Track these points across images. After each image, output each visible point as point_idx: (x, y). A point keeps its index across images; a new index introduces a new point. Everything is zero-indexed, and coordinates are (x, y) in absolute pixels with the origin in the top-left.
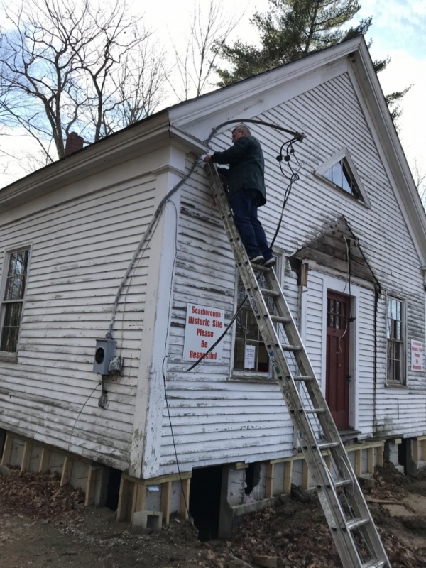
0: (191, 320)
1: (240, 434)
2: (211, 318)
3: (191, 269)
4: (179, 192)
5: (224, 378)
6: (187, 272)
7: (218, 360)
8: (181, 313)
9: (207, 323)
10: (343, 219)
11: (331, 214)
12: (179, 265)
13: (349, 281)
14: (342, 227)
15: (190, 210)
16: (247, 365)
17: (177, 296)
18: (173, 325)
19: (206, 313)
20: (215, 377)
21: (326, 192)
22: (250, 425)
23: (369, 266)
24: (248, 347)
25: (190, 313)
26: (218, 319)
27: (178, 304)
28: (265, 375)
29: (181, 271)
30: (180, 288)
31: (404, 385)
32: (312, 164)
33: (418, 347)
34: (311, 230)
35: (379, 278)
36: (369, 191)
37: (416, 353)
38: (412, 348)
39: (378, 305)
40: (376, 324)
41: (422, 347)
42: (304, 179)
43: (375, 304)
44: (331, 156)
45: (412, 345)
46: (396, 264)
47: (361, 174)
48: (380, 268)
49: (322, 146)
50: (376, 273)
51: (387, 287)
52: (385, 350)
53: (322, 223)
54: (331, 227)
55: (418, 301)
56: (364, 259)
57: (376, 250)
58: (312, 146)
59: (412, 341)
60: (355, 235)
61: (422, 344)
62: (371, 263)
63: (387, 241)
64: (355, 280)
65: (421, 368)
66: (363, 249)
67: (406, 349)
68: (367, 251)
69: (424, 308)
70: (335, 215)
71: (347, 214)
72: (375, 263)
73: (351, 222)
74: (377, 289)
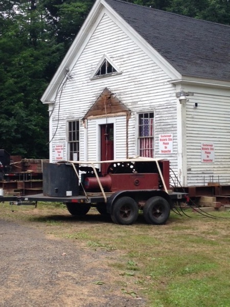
0: (56, 149)
7: (63, 159)
8: (54, 148)
9: (59, 149)
10: (106, 89)
12: (53, 135)
14: (106, 93)
15: (54, 119)
16: (74, 159)
19: (59, 146)
21: (96, 83)
24: (74, 154)
26: (62, 148)
27: (53, 146)
32: (90, 75)
33: (167, 138)
34: (90, 104)
35: (130, 107)
36: (123, 63)
37: (165, 142)
38: (161, 140)
39: (129, 122)
40: (129, 132)
41: (172, 138)
42: (87, 84)
43: (127, 121)
44: (98, 64)
45: (160, 138)
46: (145, 93)
47: (116, 58)
48: (131, 101)
49: (93, 64)
50: (128, 105)
51: (136, 109)
52: (134, 145)
53: (95, 98)
54: (100, 96)
55: (169, 107)
56: (120, 101)
57: (127, 93)
58: (89, 68)
59: (160, 136)
60: (114, 92)
61: (172, 135)
62: (124, 102)
63: (136, 83)
64: (113, 115)
65: (170, 151)
66: (118, 97)
67: (155, 142)
68: (122, 97)
69: (176, 110)
70: (101, 90)
71: (108, 86)
72: (126, 100)
73: (111, 88)
74: (128, 113)
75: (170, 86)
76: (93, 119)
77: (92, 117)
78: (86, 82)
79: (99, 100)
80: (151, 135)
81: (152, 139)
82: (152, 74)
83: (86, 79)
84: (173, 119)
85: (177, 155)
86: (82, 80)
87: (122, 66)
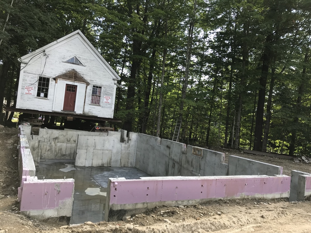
0: (26, 88)
1: (37, 106)
2: (30, 88)
3: (26, 81)
4: (23, 69)
5: (34, 97)
6: (25, 81)
7: (32, 94)
8: (24, 87)
9: (30, 89)
10: (73, 69)
11: (69, 69)
12: (23, 80)
13: (74, 82)
14: (73, 71)
15: (26, 72)
16: (41, 96)
17: (23, 85)
18: (22, 89)
19: (29, 87)
20: (31, 97)
21: (66, 64)
22: (40, 105)
23: (85, 79)
24: (41, 93)
25: (25, 87)
26: (33, 89)
27: (23, 86)
28: (46, 98)
29: (24, 81)
30: (23, 84)
31: (100, 106)
32: (62, 59)
33: (108, 98)
34: (61, 73)
35: (88, 81)
36: (86, 62)
37: (107, 99)
38: (105, 98)
39: (88, 87)
40: (87, 91)
41: (110, 98)
42: (59, 63)
43: (87, 87)
44: (70, 57)
45: (105, 97)
46: (98, 78)
47: (83, 59)
48: (90, 79)
49: (66, 55)
50: (87, 80)
51: (92, 83)
52: (90, 97)
53: (65, 71)
54: (69, 71)
55: (110, 87)
56: (82, 77)
57: (88, 75)
58: (62, 56)
59: (105, 96)
60: (79, 72)
61: (111, 97)
62: (85, 78)
63: (94, 73)
64: (77, 82)
65: (109, 103)
66: (82, 75)
67: (102, 98)
68: (84, 76)
69: (113, 89)
70: (70, 69)
71: (75, 68)
72: (87, 78)
73: (77, 70)
74: (88, 84)
75: (112, 80)
76: (62, 80)
77: (62, 79)
78: (59, 62)
79: (67, 72)
80: (99, 95)
81: (100, 96)
82: (103, 72)
83: (59, 60)
84: (112, 91)
85: (112, 104)
86: (56, 60)
87: (86, 63)
